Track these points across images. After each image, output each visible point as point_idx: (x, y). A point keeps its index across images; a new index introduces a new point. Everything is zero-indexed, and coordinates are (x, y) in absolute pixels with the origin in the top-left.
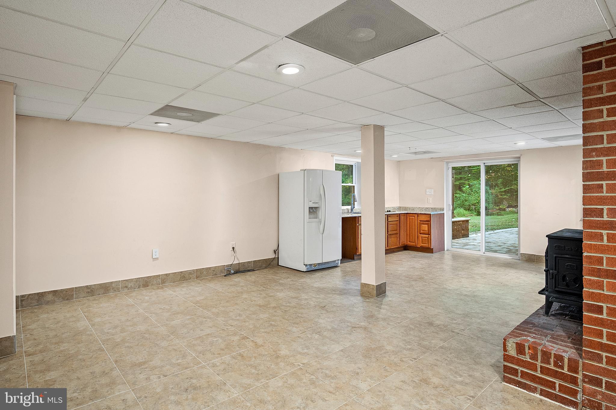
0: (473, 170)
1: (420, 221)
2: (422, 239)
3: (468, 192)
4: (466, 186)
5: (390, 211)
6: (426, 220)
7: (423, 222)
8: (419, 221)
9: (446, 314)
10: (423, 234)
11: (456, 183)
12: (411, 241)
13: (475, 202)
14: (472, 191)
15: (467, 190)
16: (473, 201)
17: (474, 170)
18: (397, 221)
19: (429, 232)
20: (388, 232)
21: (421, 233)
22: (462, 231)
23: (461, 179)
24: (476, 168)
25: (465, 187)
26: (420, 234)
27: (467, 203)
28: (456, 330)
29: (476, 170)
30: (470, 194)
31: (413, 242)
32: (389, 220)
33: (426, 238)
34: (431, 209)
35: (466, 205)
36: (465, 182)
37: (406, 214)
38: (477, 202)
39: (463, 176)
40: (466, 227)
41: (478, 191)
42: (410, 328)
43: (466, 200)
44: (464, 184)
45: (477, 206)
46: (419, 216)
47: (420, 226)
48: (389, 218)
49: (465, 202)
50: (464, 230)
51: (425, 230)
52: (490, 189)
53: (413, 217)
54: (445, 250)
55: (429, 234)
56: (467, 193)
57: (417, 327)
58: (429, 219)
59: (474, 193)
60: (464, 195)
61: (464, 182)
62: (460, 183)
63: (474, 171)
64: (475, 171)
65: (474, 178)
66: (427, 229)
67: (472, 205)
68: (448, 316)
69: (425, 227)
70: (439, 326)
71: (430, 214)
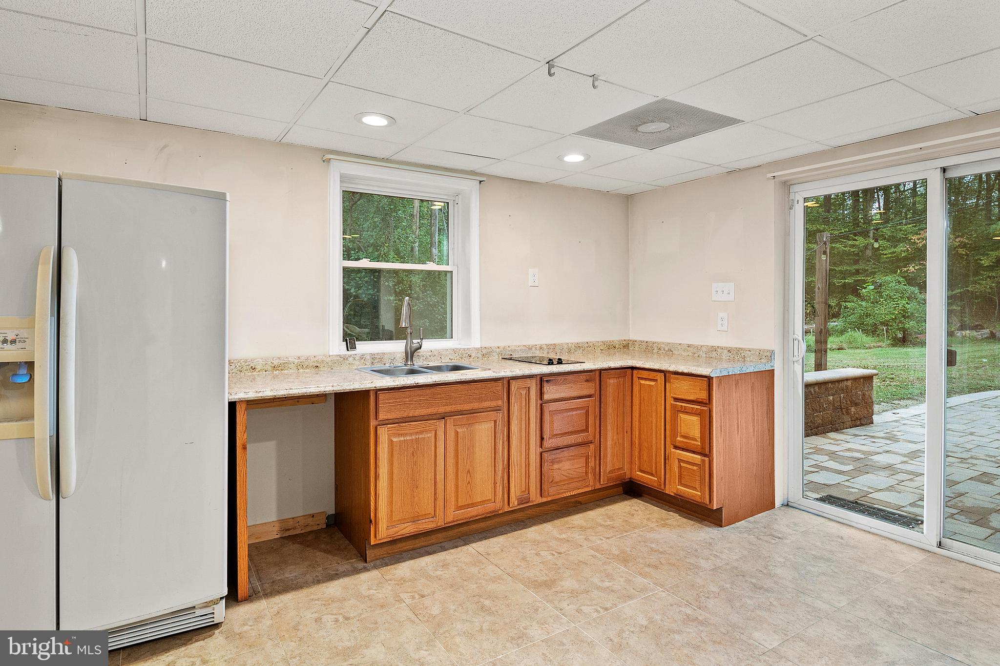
0: (883, 254)
1: (676, 399)
2: (680, 467)
3: (872, 297)
4: (868, 286)
5: (560, 362)
6: (692, 398)
7: (683, 405)
8: (670, 401)
10: (683, 449)
11: (847, 281)
12: (645, 467)
13: (888, 317)
14: (881, 297)
15: (870, 293)
16: (883, 316)
17: (886, 254)
18: (590, 396)
19: (703, 448)
20: (542, 439)
21: (678, 444)
22: (853, 409)
23: (857, 272)
24: (889, 251)
25: (865, 288)
26: (676, 447)
27: (869, 321)
29: (890, 255)
30: (877, 302)
31: (652, 475)
32: (546, 397)
33: (695, 468)
34: (726, 352)
35: (867, 325)
36: (867, 278)
37: (629, 371)
38: (893, 319)
39: (861, 267)
40: (864, 395)
41: (895, 295)
43: (867, 313)
44: (865, 282)
45: (891, 326)
46: (670, 382)
47: (675, 419)
48: (547, 388)
49: (865, 317)
50: (856, 404)
51: (691, 434)
52: (921, 293)
53: (652, 383)
54: (778, 503)
55: (706, 452)
56: (870, 299)
58: (703, 395)
59: (885, 300)
60: (864, 303)
61: (863, 278)
62: (855, 281)
63: (885, 256)
64: (887, 258)
65: (885, 271)
66: (696, 432)
67: (882, 323)
69: (691, 425)
71: (709, 379)
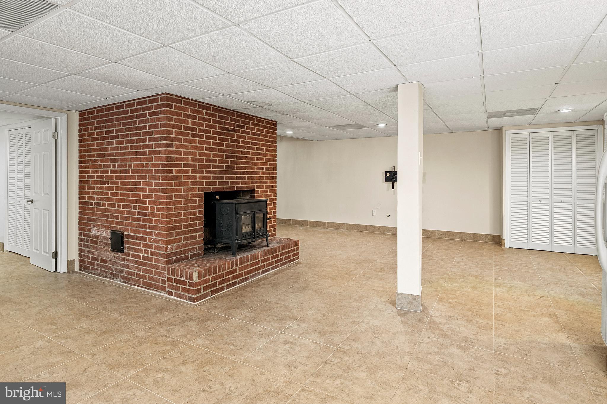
9: (322, 288)
28: (315, 276)
42: (347, 275)
57: (343, 276)
68: (320, 287)
70: (328, 278)
